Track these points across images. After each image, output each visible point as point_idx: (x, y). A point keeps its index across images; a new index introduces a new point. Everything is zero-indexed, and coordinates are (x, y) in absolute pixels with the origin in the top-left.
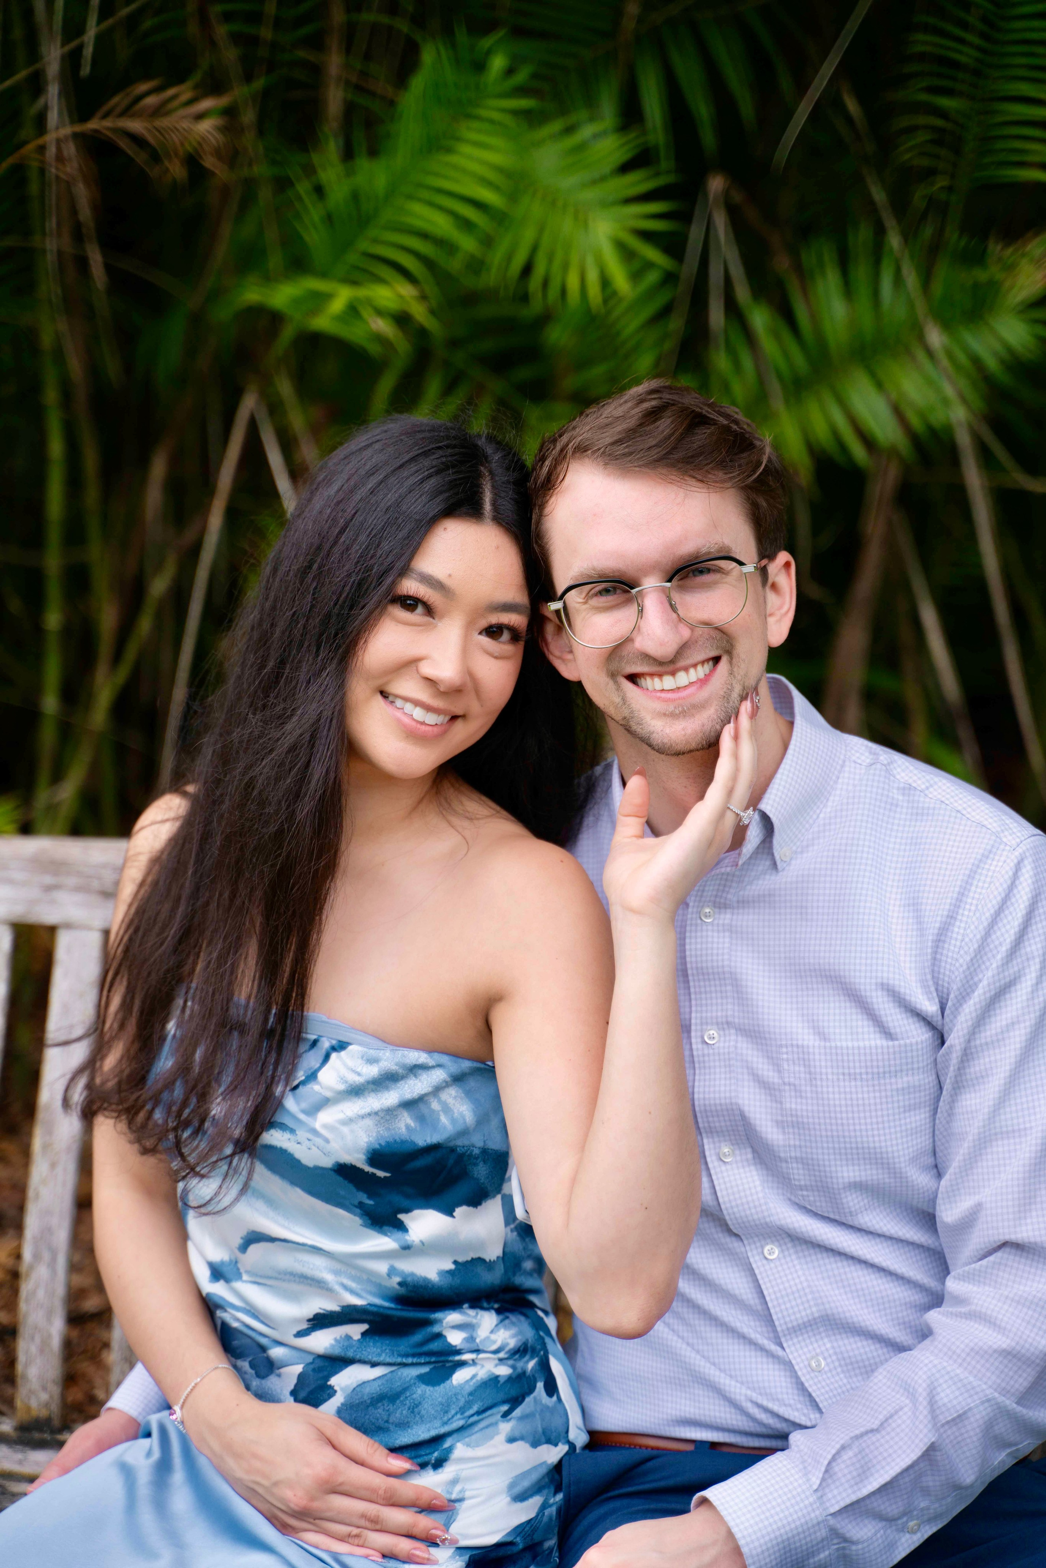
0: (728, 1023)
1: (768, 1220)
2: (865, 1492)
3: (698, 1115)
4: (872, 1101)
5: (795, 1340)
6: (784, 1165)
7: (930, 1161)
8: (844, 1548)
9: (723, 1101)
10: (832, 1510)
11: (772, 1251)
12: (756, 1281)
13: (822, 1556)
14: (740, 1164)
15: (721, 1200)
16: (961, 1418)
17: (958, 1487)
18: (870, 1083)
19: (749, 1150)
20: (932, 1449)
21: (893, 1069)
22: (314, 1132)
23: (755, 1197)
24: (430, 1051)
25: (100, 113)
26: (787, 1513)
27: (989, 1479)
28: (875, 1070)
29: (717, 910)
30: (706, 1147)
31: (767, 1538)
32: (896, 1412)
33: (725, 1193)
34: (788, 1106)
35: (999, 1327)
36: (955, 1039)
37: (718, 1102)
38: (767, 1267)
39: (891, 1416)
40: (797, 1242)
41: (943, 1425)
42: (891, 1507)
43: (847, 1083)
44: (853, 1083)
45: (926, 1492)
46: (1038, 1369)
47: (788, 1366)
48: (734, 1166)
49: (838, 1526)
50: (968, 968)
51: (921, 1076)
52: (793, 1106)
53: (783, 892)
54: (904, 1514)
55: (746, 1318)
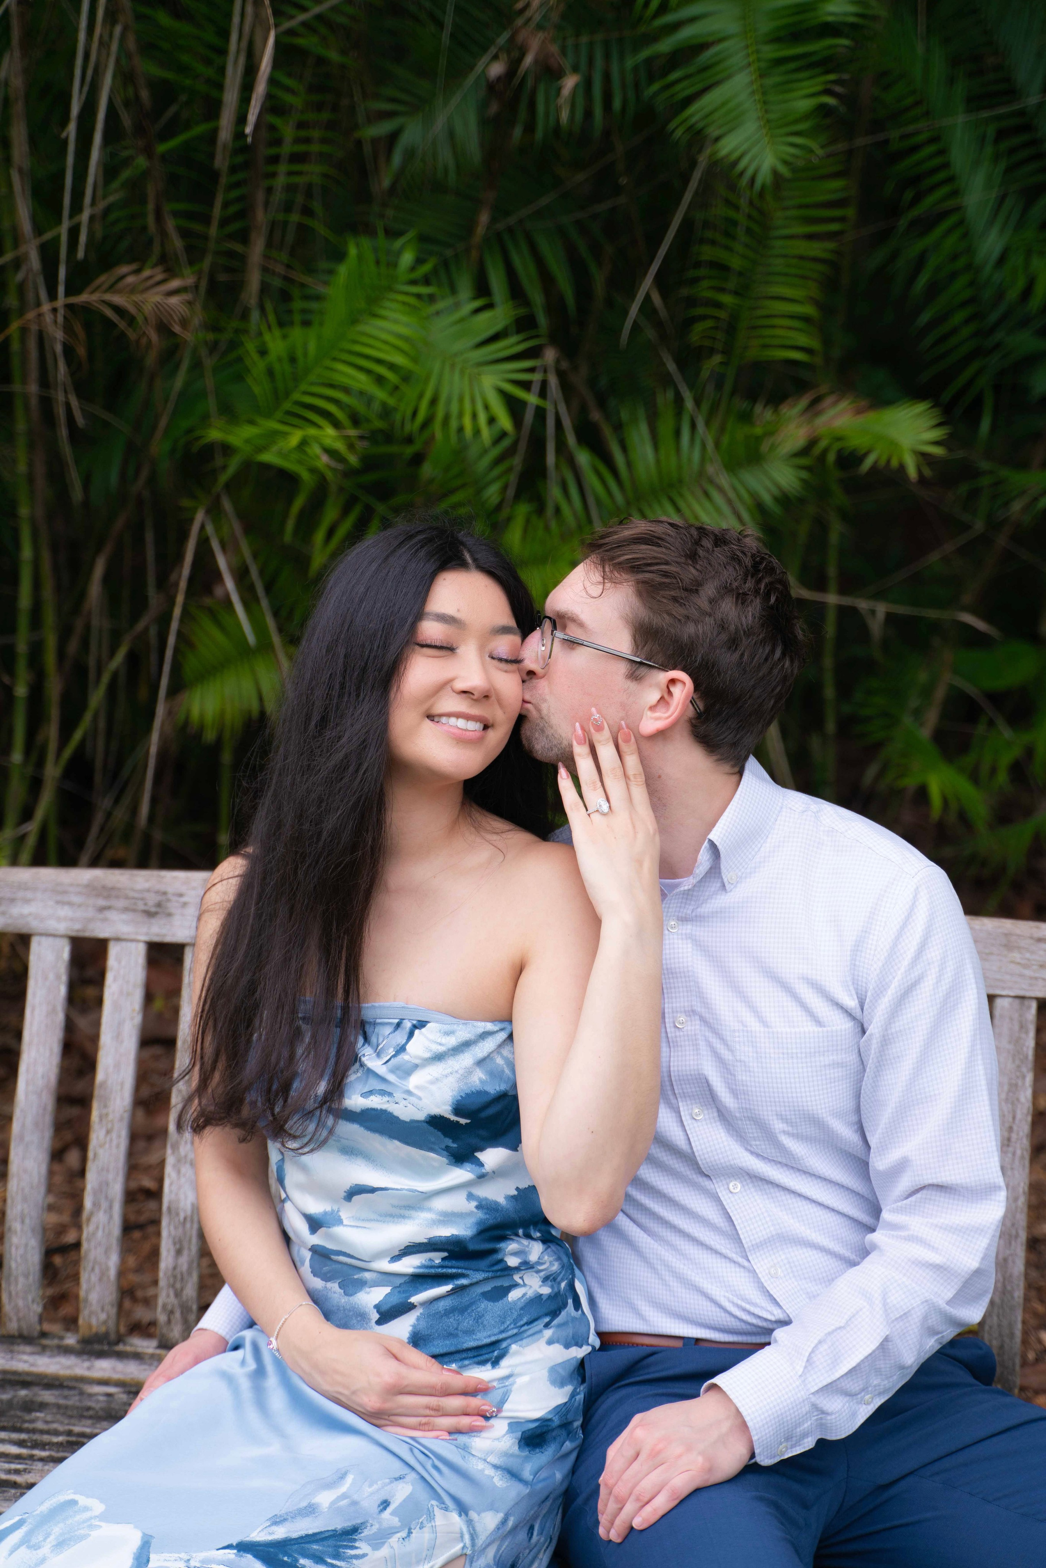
0: (693, 1011)
1: (732, 1163)
2: (838, 1375)
3: (674, 1083)
4: (805, 1075)
5: (758, 1254)
6: (740, 1122)
7: (854, 1118)
8: (821, 1419)
9: (692, 1073)
10: (813, 1390)
11: (736, 1186)
12: (724, 1209)
13: (806, 1425)
14: (708, 1121)
15: (695, 1149)
16: (906, 1315)
17: (902, 1368)
18: (804, 1060)
19: (715, 1110)
20: (886, 1339)
21: (822, 1049)
22: (409, 1092)
23: (722, 1145)
24: (493, 1021)
25: (89, 289)
26: (780, 1394)
27: (922, 1361)
28: (808, 1050)
29: (680, 923)
30: (681, 1109)
31: (766, 1414)
32: (858, 1312)
33: (697, 1143)
34: (740, 1077)
35: (933, 1247)
36: (874, 1029)
37: (688, 1073)
38: (733, 1199)
39: (854, 1316)
40: (754, 1179)
41: (893, 1322)
42: (853, 1386)
43: (786, 1061)
44: (790, 1061)
45: (878, 1371)
46: (963, 1279)
47: (753, 1272)
48: (704, 1123)
49: (818, 1402)
50: (881, 972)
51: (844, 1056)
52: (744, 1078)
53: (732, 910)
54: (863, 1390)
55: (717, 1237)
